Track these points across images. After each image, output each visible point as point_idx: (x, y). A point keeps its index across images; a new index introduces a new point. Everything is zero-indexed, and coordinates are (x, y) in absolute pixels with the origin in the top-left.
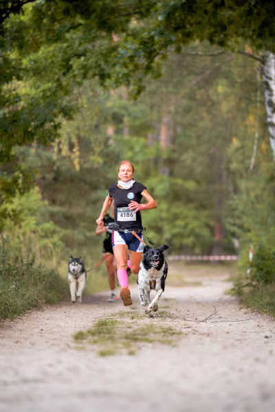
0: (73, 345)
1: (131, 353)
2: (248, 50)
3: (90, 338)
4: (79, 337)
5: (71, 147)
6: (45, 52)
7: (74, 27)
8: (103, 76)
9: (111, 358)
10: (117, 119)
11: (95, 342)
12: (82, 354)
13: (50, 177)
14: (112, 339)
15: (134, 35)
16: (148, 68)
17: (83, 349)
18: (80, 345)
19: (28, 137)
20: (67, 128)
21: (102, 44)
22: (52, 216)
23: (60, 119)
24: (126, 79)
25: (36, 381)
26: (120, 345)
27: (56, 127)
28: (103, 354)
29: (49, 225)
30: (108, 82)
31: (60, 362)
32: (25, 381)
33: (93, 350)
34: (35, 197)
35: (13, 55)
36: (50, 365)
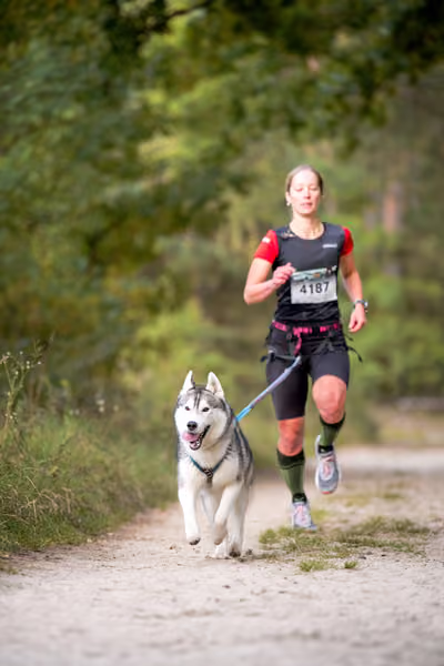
1: (349, 567)
3: (285, 540)
4: (268, 538)
6: (205, 90)
7: (250, 50)
8: (295, 125)
9: (318, 574)
11: (293, 548)
14: (318, 541)
15: (343, 59)
16: (366, 111)
19: (180, 223)
23: (230, 195)
24: (329, 129)
25: (207, 613)
26: (332, 553)
27: (224, 207)
28: (306, 568)
30: (302, 135)
32: (190, 613)
33: (291, 561)
34: (192, 316)
35: (156, 97)
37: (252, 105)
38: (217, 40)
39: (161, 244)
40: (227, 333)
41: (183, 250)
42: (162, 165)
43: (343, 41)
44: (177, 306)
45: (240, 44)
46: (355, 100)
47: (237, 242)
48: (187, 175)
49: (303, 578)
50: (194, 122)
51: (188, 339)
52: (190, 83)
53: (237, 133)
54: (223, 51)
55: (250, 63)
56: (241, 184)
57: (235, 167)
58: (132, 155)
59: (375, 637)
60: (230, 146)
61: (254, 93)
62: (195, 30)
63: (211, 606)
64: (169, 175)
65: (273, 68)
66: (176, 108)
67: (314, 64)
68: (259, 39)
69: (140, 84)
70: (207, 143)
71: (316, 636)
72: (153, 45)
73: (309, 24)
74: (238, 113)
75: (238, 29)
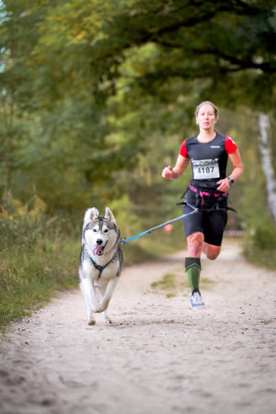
0: (151, 290)
2: (248, 111)
3: (161, 286)
4: (154, 285)
5: (145, 170)
6: (130, 117)
7: (147, 102)
8: (163, 130)
9: (174, 298)
11: (164, 288)
12: (156, 296)
13: (134, 188)
14: (173, 286)
15: (182, 105)
17: (156, 293)
18: (155, 290)
19: (121, 166)
20: (143, 161)
21: (162, 111)
22: (136, 212)
23: (140, 156)
24: (176, 132)
26: (179, 290)
27: (137, 160)
28: (169, 296)
29: (134, 217)
30: (167, 133)
31: (144, 301)
33: (162, 294)
34: (125, 201)
35: (112, 119)
36: (139, 303)
37: (148, 122)
38: (135, 98)
39: (114, 174)
40: (139, 207)
41: (122, 176)
42: (114, 145)
43: (181, 99)
44: (120, 197)
45: (143, 99)
46: (186, 120)
47: (142, 173)
48: (123, 149)
49: (167, 300)
50: (126, 129)
51: (124, 209)
52: (124, 114)
53: (142, 133)
54: (137, 103)
55: (147, 108)
56: (144, 151)
57: (141, 145)
58: (102, 140)
59: (195, 323)
60: (140, 138)
61: (148, 117)
62: (126, 95)
63: (133, 311)
64: (117, 148)
65: (155, 108)
66: (120, 123)
67: (171, 107)
68: (150, 98)
69: (106, 114)
70: (131, 136)
71: (172, 322)
72: (111, 101)
73: (169, 93)
74: (142, 125)
75: (142, 95)
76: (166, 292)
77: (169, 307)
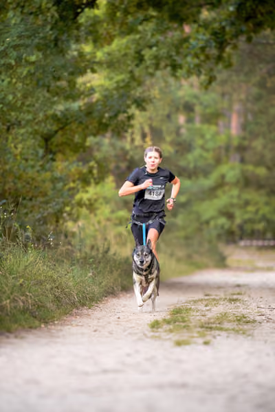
0: (150, 334)
1: (206, 343)
3: (166, 327)
4: (155, 325)
5: (144, 136)
6: (119, 44)
7: (147, 19)
8: (175, 67)
9: (187, 347)
10: (189, 108)
11: (171, 331)
12: (158, 343)
13: (123, 165)
14: (187, 327)
15: (206, 25)
16: (219, 58)
17: (159, 338)
18: (157, 334)
19: (102, 128)
20: (140, 119)
21: (174, 35)
22: (126, 204)
23: (133, 110)
24: (197, 70)
25: (116, 371)
26: (195, 335)
27: (130, 118)
28: (179, 344)
29: (123, 213)
30: (179, 72)
31: (137, 352)
32: (105, 371)
35: (88, 48)
36: (129, 355)
38: (126, 12)
43: (205, 14)
52: (110, 39)
53: (137, 72)
56: (140, 103)
57: (137, 92)
58: (72, 84)
61: (150, 46)
64: (96, 96)
67: (187, 29)
68: (153, 12)
69: (78, 40)
72: (86, 15)
74: (140, 59)
75: (139, 6)
76: (175, 337)
77: (179, 361)
